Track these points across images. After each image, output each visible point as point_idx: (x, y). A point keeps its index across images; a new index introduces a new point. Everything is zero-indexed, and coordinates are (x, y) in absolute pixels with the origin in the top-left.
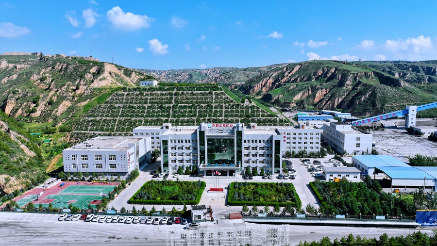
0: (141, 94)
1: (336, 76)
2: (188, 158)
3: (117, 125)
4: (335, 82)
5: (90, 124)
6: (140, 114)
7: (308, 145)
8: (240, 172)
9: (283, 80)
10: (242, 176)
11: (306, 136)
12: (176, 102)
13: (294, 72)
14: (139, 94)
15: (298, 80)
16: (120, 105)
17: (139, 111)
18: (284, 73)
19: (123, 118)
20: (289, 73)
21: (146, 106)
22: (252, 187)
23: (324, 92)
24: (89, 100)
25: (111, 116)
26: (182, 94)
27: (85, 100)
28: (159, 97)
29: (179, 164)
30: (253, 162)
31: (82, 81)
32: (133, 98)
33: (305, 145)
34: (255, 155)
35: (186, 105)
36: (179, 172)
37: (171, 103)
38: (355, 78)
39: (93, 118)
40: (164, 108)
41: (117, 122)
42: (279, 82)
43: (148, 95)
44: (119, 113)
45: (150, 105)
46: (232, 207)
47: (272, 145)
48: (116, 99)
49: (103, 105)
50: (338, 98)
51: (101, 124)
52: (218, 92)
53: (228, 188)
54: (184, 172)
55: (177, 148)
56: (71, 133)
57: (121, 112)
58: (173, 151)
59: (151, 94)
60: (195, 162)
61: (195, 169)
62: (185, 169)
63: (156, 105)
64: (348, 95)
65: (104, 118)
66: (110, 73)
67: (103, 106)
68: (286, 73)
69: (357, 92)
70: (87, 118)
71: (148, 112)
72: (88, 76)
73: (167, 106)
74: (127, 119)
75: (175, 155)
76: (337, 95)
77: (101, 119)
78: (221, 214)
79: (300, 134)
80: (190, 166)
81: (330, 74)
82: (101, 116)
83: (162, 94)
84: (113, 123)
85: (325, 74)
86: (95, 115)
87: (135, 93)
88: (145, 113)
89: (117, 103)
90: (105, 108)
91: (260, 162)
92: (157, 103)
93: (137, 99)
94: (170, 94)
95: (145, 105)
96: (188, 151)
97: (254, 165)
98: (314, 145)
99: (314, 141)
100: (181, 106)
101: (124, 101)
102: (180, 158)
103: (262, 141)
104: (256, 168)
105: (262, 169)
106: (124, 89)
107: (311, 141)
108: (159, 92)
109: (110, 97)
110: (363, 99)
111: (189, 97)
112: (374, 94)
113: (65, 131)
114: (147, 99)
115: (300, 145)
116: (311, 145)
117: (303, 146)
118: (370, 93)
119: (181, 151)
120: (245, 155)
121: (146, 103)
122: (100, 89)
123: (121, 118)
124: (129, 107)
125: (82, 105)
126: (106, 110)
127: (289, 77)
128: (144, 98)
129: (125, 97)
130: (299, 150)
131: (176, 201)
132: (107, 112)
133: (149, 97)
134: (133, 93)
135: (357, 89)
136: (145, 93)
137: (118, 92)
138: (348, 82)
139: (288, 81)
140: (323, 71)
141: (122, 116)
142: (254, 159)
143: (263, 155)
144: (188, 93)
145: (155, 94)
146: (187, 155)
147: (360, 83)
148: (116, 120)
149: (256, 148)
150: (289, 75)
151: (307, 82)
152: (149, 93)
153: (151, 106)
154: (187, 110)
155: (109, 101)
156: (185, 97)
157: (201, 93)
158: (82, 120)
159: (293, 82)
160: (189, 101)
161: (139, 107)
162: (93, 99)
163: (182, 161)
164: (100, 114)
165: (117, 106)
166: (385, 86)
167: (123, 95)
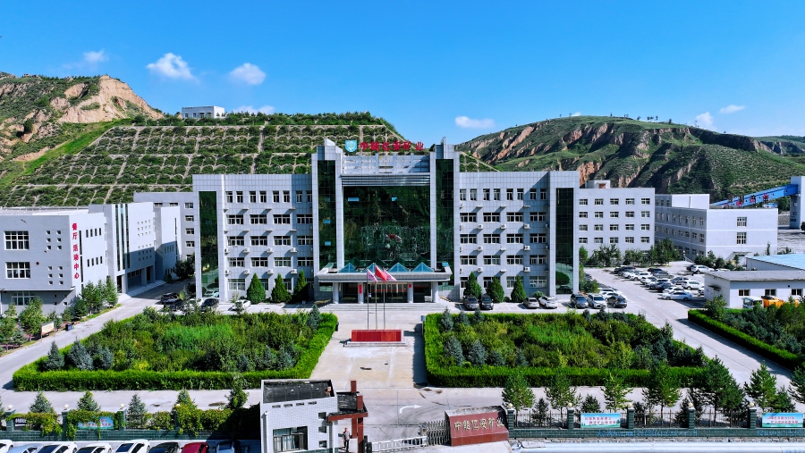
0: (179, 131)
1: (612, 137)
2: (281, 250)
4: (612, 148)
5: (36, 199)
6: (172, 177)
7: (622, 233)
8: (447, 292)
9: (501, 155)
10: (453, 304)
11: (614, 208)
12: (266, 148)
13: (521, 138)
14: (175, 130)
15: (533, 152)
16: (121, 156)
17: (171, 168)
18: (502, 142)
19: (127, 185)
20: (511, 142)
21: (190, 157)
22: (502, 329)
23: (591, 170)
24: (46, 149)
25: (94, 182)
26: (283, 130)
27: (37, 150)
28: (224, 138)
29: (250, 269)
30: (488, 260)
31: (41, 112)
32: (158, 141)
33: (614, 234)
34: (494, 238)
35: (291, 154)
36: (253, 295)
37: (255, 151)
38: (655, 139)
39: (46, 186)
40: (235, 162)
41: (109, 194)
42: (491, 159)
43: (196, 134)
44: (116, 174)
45: (199, 155)
46: (445, 390)
47: (548, 205)
48: (113, 142)
49: (77, 156)
50: (625, 177)
51: (65, 200)
52: (371, 127)
53: (419, 332)
54: (268, 294)
55: (247, 218)
57: (122, 171)
58: (236, 230)
59: (203, 130)
60: (304, 261)
61: (304, 283)
62: (272, 284)
63: (213, 154)
64: (646, 168)
65: (76, 185)
66: (116, 100)
67: (76, 159)
68: (506, 143)
69: (664, 162)
70: (29, 185)
71: (194, 170)
72: (58, 104)
73: (242, 157)
75: (239, 240)
76: (621, 171)
77: (67, 188)
78: (403, 423)
79: (598, 202)
80: (290, 275)
81: (598, 136)
82: (68, 181)
83: (232, 132)
84: (97, 196)
85: (586, 137)
86: (54, 177)
87: (164, 128)
88: (186, 174)
89: (114, 151)
90: (81, 162)
91: (511, 259)
92: (217, 151)
93: (166, 143)
94: (252, 131)
95: (186, 155)
96: (284, 229)
97: (489, 270)
98: (638, 233)
99: (638, 220)
100: (280, 157)
101: (134, 147)
102: (258, 251)
103: (515, 194)
104: (497, 278)
105: (516, 282)
106: (138, 121)
107: (630, 221)
108: (226, 128)
109: (100, 139)
110: (680, 174)
111: (300, 138)
112: (703, 164)
114: (192, 143)
115: (599, 234)
116: (630, 233)
117: (607, 234)
118: (694, 162)
119: (258, 230)
120: (464, 239)
121: (189, 151)
122: (78, 126)
123: (120, 186)
124: (144, 159)
125: (28, 160)
126: (84, 167)
127: (513, 147)
128: (186, 139)
129: (137, 137)
130: (597, 247)
131: (210, 374)
132: (86, 171)
133: (199, 139)
134: (158, 130)
135: (663, 158)
136: (189, 128)
137: (121, 127)
138: (641, 146)
139: (512, 155)
140: (583, 132)
141: (125, 180)
142: (490, 249)
143: (519, 237)
144: (296, 130)
145: (214, 131)
146: (279, 240)
147: (666, 146)
148: (106, 190)
149: (495, 216)
150: (512, 145)
151: (551, 154)
152: (199, 128)
153: (202, 157)
154: (294, 166)
155: (94, 146)
156: (289, 138)
157: (329, 130)
158: (14, 189)
159: (522, 155)
160: (299, 147)
161: (171, 160)
162: (57, 147)
163: (262, 261)
164: (67, 177)
165: (113, 157)
166: (726, 149)
167: (133, 133)
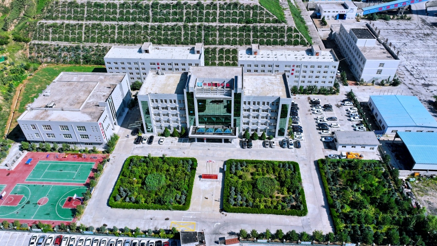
2: (174, 118)
3: (85, 33)
5: (50, 30)
6: (111, 16)
7: (320, 79)
10: (239, 140)
11: (318, 74)
16: (82, 2)
17: (109, 11)
19: (91, 22)
21: (117, 3)
25: (74, 19)
29: (164, 125)
30: (253, 124)
34: (257, 117)
35: (169, 3)
36: (166, 134)
39: (52, 22)
40: (141, 7)
41: (84, 29)
44: (83, 14)
45: (122, 2)
46: (228, 214)
47: (278, 108)
49: (61, 1)
51: (64, 31)
53: (223, 171)
54: (171, 133)
55: (160, 108)
56: (29, 43)
57: (86, 12)
58: (156, 111)
60: (184, 122)
62: (172, 129)
63: (130, 2)
65: (66, 22)
70: (43, 21)
71: (121, 13)
73: (144, 4)
74: (95, 24)
77: (63, 24)
78: (215, 233)
79: (313, 67)
80: (178, 126)
82: (61, 18)
84: (78, 29)
86: (54, 16)
88: (118, 15)
90: (63, 6)
91: (262, 124)
97: (255, 127)
98: (328, 80)
99: (329, 74)
100: (163, 5)
102: (166, 118)
103: (266, 103)
104: (256, 130)
105: (263, 132)
107: (325, 75)
113: (20, 41)
115: (310, 79)
116: (324, 79)
117: (314, 80)
119: (165, 111)
120: (245, 117)
123: (88, 22)
124: (95, 5)
126: (66, 9)
130: (308, 84)
132: (68, 12)
141: (89, 18)
142: (254, 120)
146: (173, 115)
148: (82, 25)
149: (257, 110)
153: (124, 4)
154: (171, 11)
158: (38, 24)
161: (108, 6)
163: (168, 121)
164: (60, 15)
165: (79, 2)
